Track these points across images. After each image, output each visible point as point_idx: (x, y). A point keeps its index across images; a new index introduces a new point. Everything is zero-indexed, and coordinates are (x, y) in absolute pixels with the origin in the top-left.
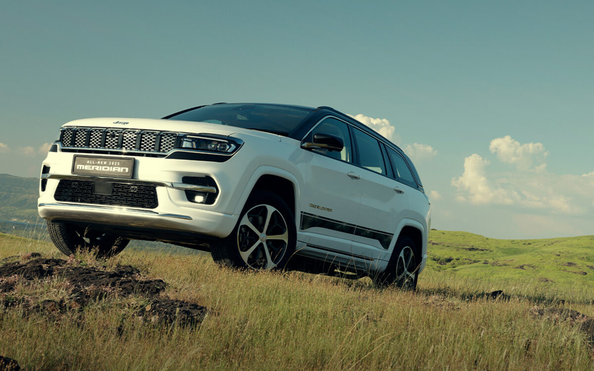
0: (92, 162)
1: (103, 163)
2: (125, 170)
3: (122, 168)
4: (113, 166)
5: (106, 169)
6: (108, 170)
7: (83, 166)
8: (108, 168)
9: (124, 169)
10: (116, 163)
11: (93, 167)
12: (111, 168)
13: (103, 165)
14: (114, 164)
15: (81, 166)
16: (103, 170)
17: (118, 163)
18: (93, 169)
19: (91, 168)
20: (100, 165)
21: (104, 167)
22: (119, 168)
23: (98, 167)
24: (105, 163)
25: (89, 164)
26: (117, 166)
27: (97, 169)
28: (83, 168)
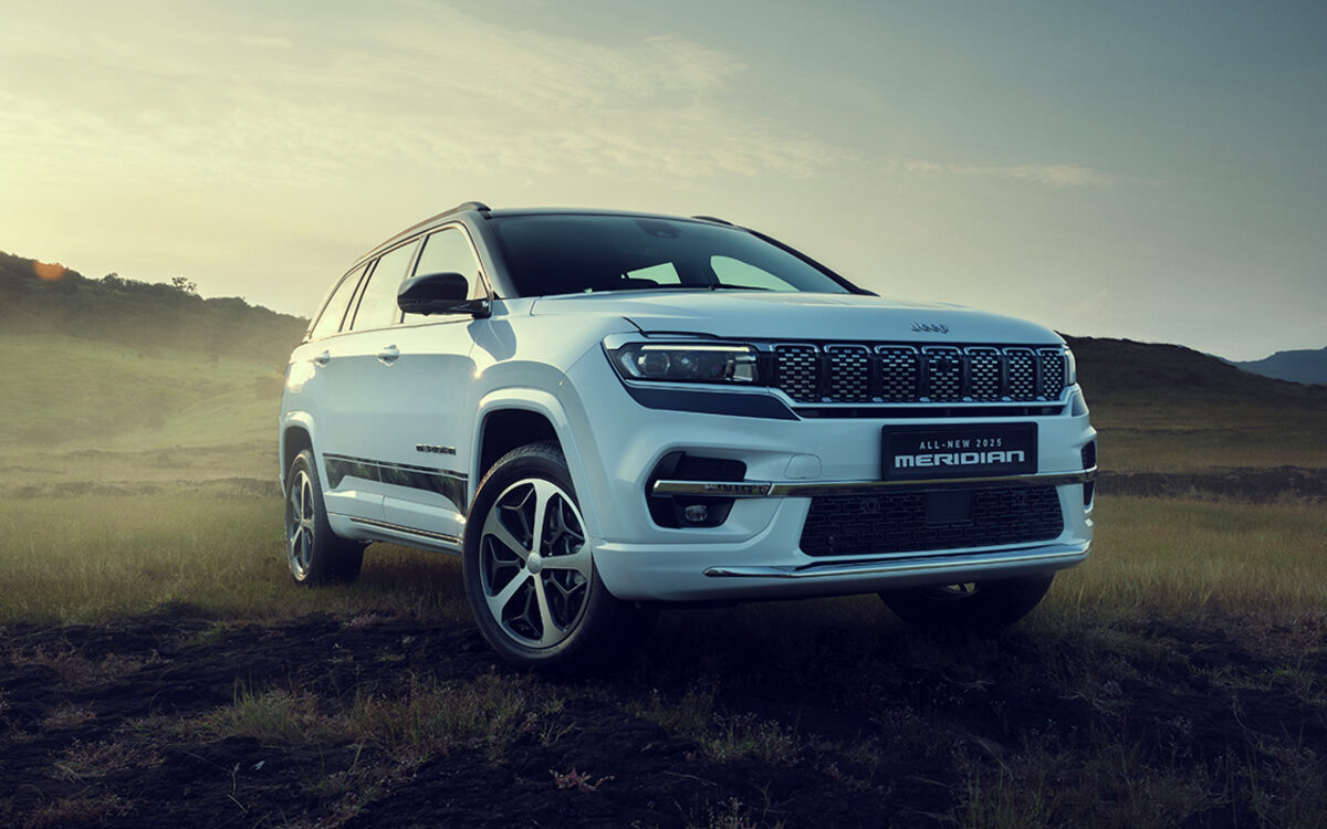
0: (932, 445)
1: (961, 444)
2: (1015, 457)
3: (1009, 454)
4: (987, 450)
5: (971, 458)
6: (976, 461)
7: (911, 458)
8: (976, 455)
9: (1013, 455)
10: (993, 441)
11: (937, 457)
12: (983, 454)
13: (962, 450)
14: (989, 443)
15: (905, 458)
16: (964, 462)
17: (999, 441)
18: (937, 463)
19: (933, 460)
20: (952, 451)
21: (964, 456)
22: (1002, 454)
23: (950, 456)
24: (966, 444)
25: (926, 452)
26: (996, 448)
27: (948, 462)
28: (912, 464)
